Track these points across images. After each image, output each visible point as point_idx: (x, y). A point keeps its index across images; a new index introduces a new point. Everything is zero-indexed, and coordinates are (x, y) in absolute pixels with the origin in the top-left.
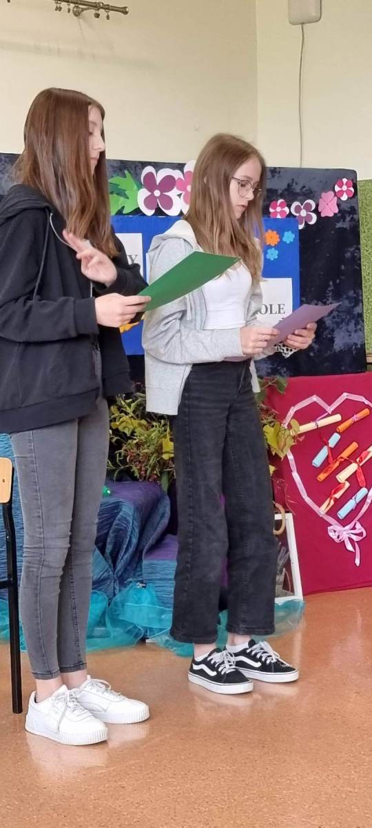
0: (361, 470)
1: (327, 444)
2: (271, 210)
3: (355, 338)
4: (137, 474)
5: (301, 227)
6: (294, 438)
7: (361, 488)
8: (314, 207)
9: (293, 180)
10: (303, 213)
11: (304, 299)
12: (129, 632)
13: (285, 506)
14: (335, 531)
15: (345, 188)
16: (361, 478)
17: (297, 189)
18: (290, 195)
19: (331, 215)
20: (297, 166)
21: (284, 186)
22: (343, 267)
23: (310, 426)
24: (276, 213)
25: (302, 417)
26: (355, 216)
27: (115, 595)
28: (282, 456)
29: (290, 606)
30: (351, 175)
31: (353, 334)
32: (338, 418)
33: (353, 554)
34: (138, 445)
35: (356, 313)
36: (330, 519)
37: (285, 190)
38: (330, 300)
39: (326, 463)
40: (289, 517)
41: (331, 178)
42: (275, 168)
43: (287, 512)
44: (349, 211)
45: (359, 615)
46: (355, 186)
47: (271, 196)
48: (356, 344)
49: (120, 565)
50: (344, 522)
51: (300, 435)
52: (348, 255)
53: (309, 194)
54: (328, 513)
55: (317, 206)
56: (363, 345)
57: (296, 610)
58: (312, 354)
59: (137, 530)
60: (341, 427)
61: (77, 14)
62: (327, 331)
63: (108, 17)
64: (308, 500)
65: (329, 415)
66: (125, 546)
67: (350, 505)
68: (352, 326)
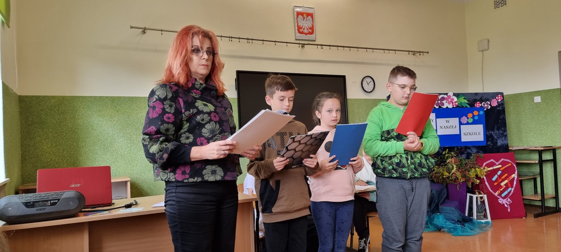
0: (509, 182)
1: (497, 174)
2: (475, 105)
3: (505, 142)
4: (435, 181)
5: (485, 109)
6: (486, 172)
7: (509, 188)
8: (489, 104)
9: (482, 96)
10: (486, 106)
11: (487, 131)
12: (436, 227)
13: (483, 192)
14: (501, 201)
15: (499, 98)
16: (509, 185)
17: (484, 99)
18: (481, 101)
19: (495, 106)
20: (482, 92)
21: (479, 98)
22: (500, 121)
23: (491, 168)
24: (477, 106)
25: (489, 165)
26: (503, 106)
27: (431, 216)
28: (482, 177)
29: (487, 223)
30: (502, 94)
31: (504, 141)
32: (500, 166)
33: (507, 208)
34: (436, 173)
35: (505, 134)
36: (498, 197)
37: (480, 99)
38: (496, 131)
39: (497, 180)
40: (485, 196)
41: (494, 95)
42: (476, 93)
43: (484, 194)
44: (502, 105)
45: (510, 227)
46: (503, 97)
47: (475, 101)
48: (505, 144)
49: (432, 208)
50: (504, 198)
51: (488, 171)
52: (502, 117)
53: (488, 100)
54: (498, 195)
55: (490, 103)
56: (508, 144)
57: (489, 224)
58: (490, 147)
59: (437, 198)
60: (502, 169)
61: (414, 55)
62: (495, 140)
63: (423, 55)
64: (491, 190)
65: (497, 165)
66: (433, 202)
67: (506, 193)
68: (503, 138)
